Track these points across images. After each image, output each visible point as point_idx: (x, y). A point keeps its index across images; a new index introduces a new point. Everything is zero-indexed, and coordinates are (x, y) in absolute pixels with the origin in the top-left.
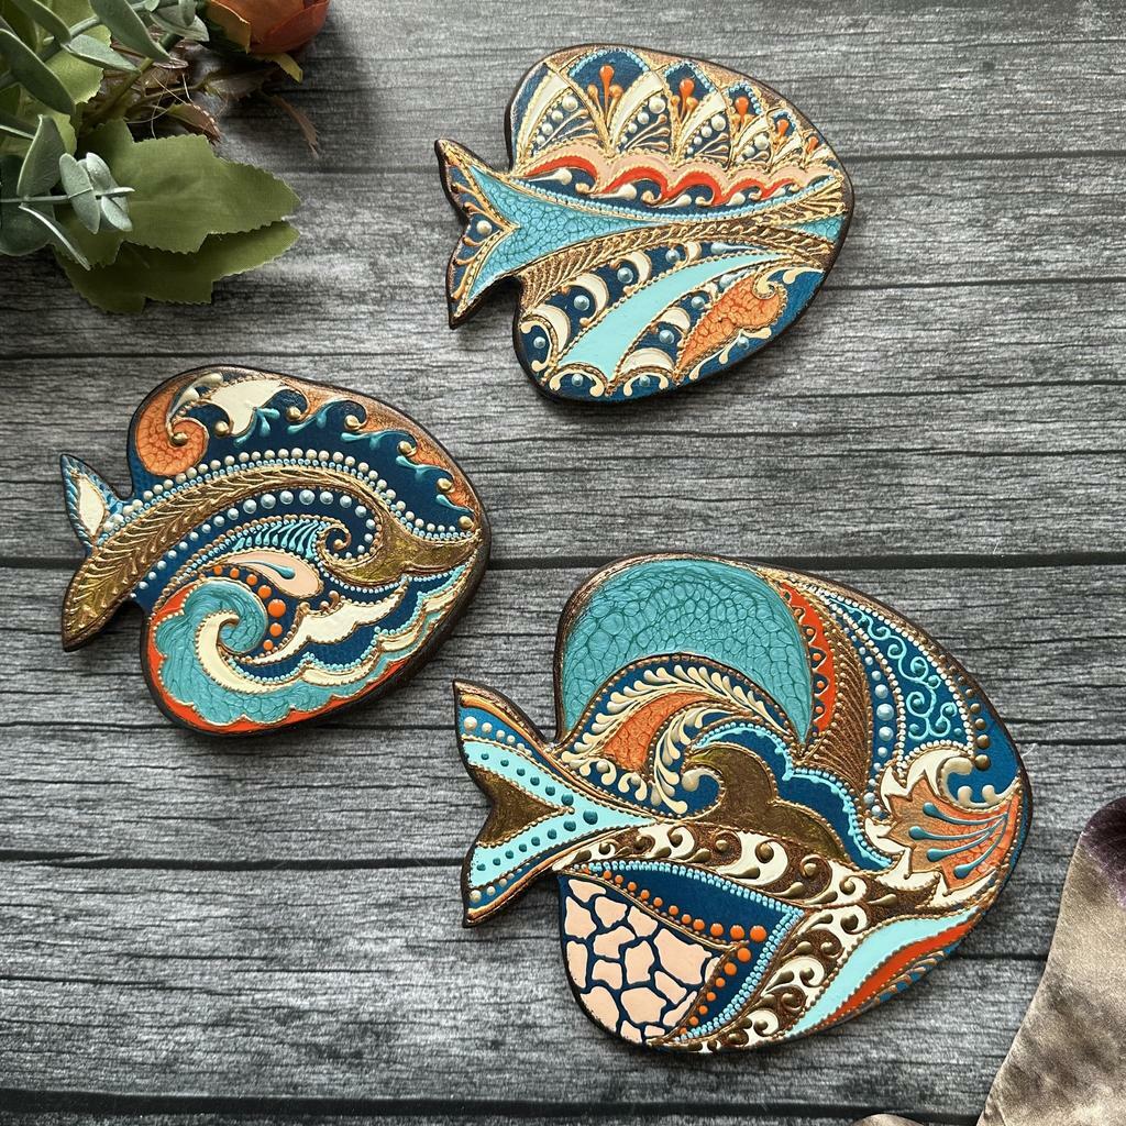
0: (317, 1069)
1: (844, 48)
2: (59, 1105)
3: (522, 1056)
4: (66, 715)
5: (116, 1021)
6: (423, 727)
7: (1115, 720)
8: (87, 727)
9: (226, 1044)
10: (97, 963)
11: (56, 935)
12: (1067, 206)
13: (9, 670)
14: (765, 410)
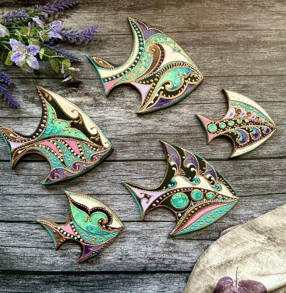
0: (84, 265)
1: (192, 54)
2: (30, 274)
3: (126, 261)
4: (31, 192)
5: (42, 256)
6: (106, 194)
7: (247, 192)
8: (36, 195)
9: (65, 260)
10: (38, 244)
11: (29, 238)
12: (237, 87)
13: (19, 183)
14: (176, 129)
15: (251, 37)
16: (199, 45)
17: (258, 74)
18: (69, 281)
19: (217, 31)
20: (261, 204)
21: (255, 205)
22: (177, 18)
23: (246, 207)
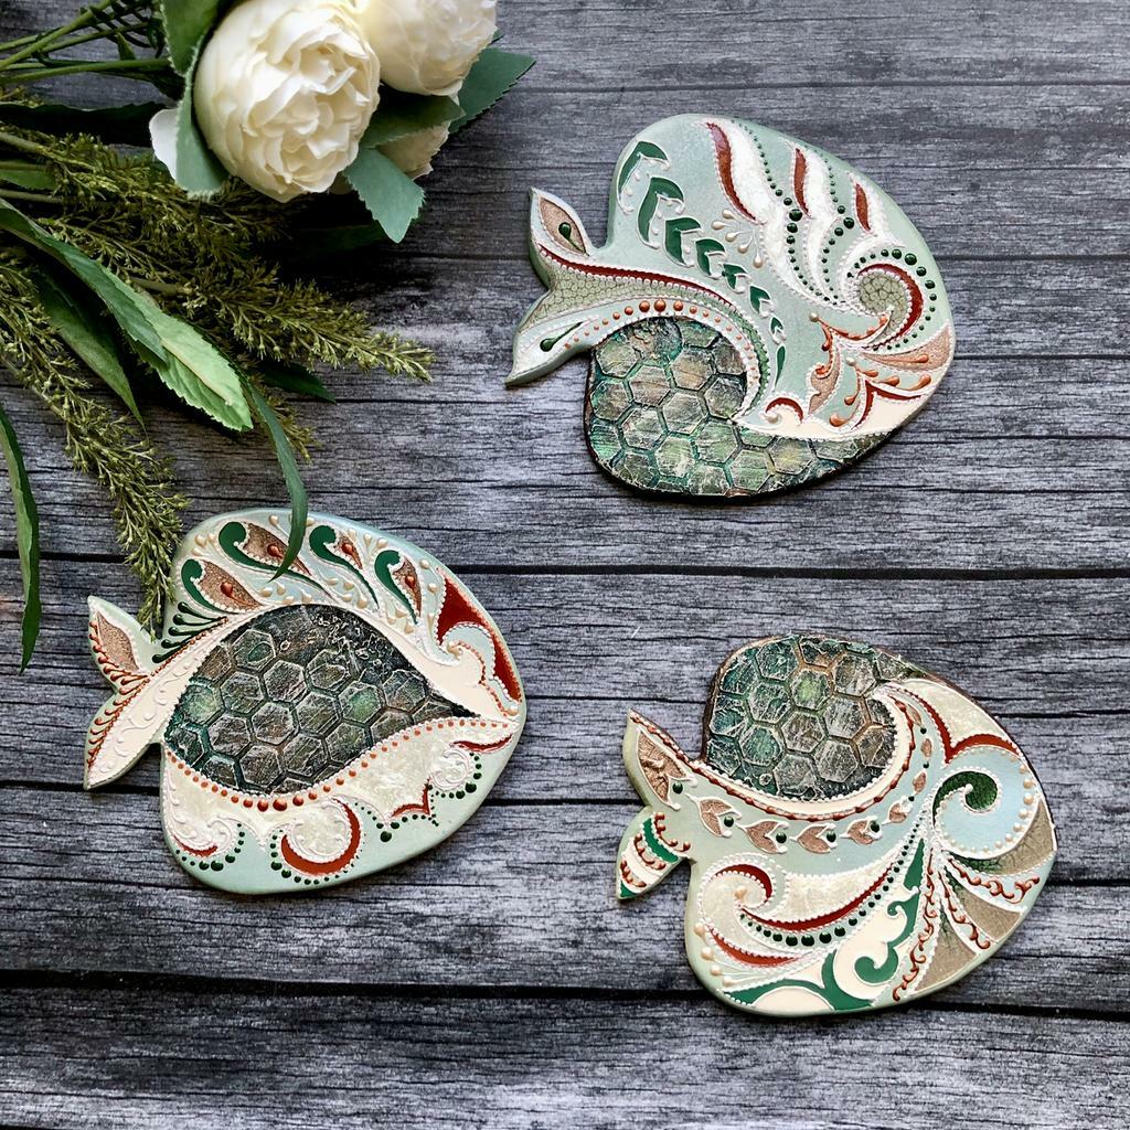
15: (1091, 110)
16: (890, 138)
17: (1111, 252)
18: (377, 1021)
19: (961, 84)
20: (1111, 748)
21: (1089, 748)
22: (810, 30)
23: (1054, 756)
